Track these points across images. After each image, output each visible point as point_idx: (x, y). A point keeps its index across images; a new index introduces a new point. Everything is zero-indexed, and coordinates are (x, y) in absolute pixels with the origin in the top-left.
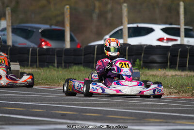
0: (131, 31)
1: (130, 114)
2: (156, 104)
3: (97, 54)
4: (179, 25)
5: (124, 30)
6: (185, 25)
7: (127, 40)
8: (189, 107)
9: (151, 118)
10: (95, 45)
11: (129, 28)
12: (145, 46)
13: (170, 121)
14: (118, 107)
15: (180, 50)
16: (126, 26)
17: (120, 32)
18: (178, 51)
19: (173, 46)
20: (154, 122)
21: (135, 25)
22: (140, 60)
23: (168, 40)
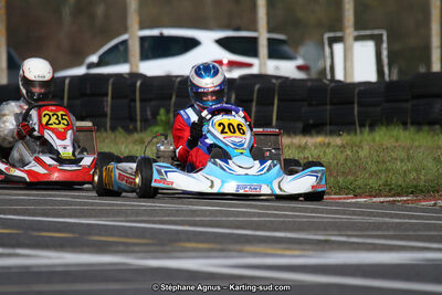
0: (146, 45)
1: (142, 233)
2: (202, 210)
3: (69, 98)
4: (255, 30)
5: (130, 43)
6: (270, 30)
7: (137, 66)
8: (276, 216)
9: (189, 241)
10: (65, 78)
11: (143, 39)
12: (179, 79)
13: (231, 247)
14: (114, 216)
15: (257, 87)
16: (136, 34)
17: (121, 48)
18: (253, 91)
19: (243, 78)
20: (194, 250)
21: (155, 32)
22: (168, 112)
23: (232, 64)
